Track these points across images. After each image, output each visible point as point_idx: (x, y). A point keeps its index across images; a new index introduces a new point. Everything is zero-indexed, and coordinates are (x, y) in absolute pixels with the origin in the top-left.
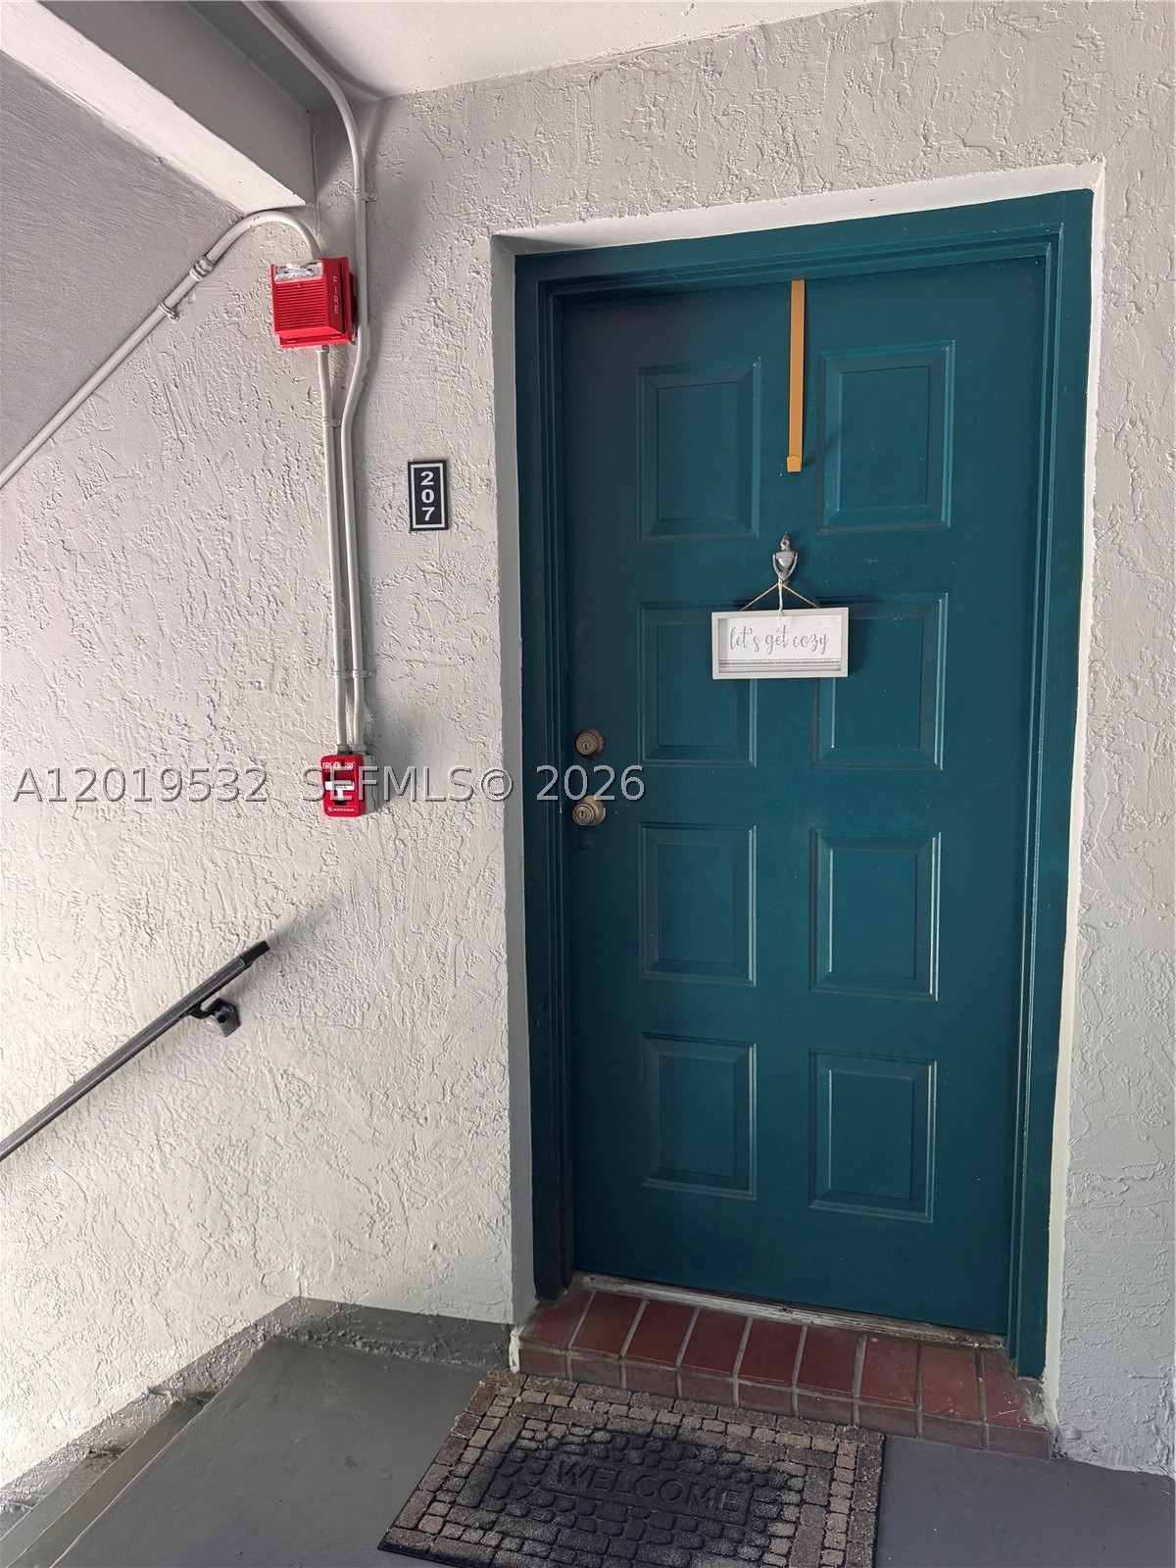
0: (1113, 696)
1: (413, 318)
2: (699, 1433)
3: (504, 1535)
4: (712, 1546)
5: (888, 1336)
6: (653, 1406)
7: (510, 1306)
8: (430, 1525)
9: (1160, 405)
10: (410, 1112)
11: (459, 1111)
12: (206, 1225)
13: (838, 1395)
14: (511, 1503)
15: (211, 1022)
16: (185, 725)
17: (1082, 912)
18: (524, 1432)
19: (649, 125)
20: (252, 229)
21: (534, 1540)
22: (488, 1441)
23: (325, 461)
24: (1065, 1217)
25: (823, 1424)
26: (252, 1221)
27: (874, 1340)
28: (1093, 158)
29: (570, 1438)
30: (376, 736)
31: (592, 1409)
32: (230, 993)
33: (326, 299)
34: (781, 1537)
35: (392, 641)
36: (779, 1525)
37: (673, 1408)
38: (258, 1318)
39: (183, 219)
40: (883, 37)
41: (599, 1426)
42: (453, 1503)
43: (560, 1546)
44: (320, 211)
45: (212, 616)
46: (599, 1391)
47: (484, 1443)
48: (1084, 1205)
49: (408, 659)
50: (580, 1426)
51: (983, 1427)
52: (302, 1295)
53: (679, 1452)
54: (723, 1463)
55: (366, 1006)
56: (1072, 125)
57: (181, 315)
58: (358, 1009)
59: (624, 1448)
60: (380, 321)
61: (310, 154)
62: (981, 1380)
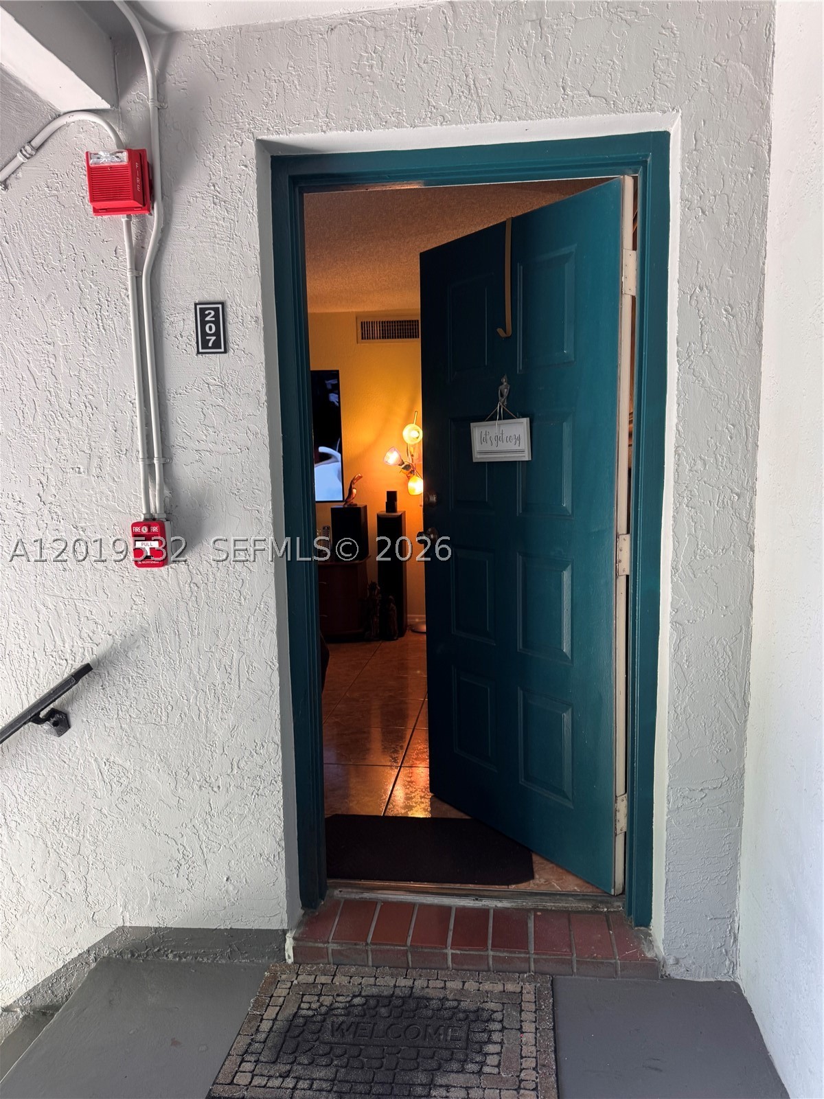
0: (691, 470)
1: (197, 197)
2: (427, 990)
3: (298, 1079)
4: (447, 1066)
5: (547, 910)
6: (392, 976)
7: (285, 917)
8: (242, 1079)
9: (718, 276)
10: (206, 783)
11: (244, 780)
12: (47, 880)
13: (520, 953)
14: (300, 1056)
15: (46, 726)
16: (20, 502)
17: (672, 614)
18: (302, 1005)
19: (371, 67)
20: (68, 125)
21: (320, 1079)
22: (277, 1014)
23: (130, 302)
24: (666, 818)
25: (511, 974)
26: (84, 874)
27: (539, 913)
28: (673, 110)
29: (337, 1005)
30: (174, 506)
31: (350, 982)
32: (62, 704)
33: (130, 180)
34: (493, 1054)
35: (184, 436)
36: (490, 1046)
37: (406, 975)
38: (90, 945)
39: (14, 113)
40: (534, 17)
41: (357, 994)
42: (257, 1062)
43: (339, 1081)
44: (121, 113)
45: (40, 418)
46: (353, 969)
47: (274, 1016)
48: (678, 808)
49: (197, 449)
50: (342, 995)
51: (616, 963)
52: (125, 925)
53: (415, 1005)
54: (446, 1009)
55: (170, 708)
56: (660, 86)
57: (10, 187)
58: (163, 710)
59: (376, 1007)
60: (171, 198)
61: (113, 70)
62: (611, 932)
